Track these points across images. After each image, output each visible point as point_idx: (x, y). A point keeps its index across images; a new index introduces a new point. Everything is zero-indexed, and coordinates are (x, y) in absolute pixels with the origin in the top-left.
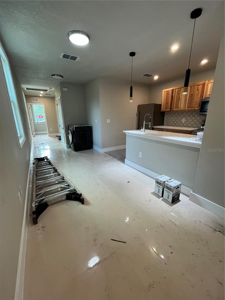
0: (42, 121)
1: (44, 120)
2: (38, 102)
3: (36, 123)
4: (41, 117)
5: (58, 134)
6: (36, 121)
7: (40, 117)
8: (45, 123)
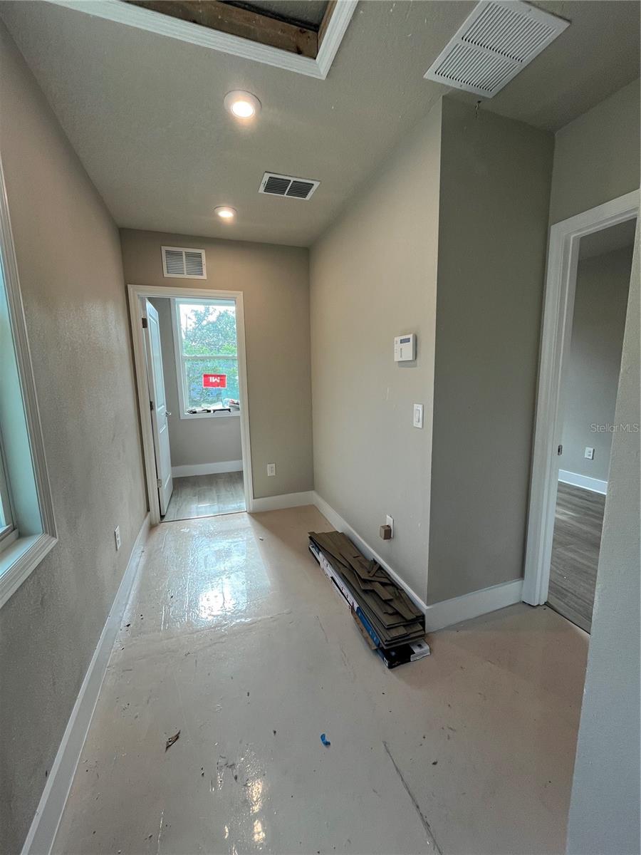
0: (219, 406)
1: (228, 399)
2: (204, 277)
3: (185, 414)
4: (213, 381)
5: (313, 493)
6: (186, 407)
7: (207, 383)
8: (234, 413)
